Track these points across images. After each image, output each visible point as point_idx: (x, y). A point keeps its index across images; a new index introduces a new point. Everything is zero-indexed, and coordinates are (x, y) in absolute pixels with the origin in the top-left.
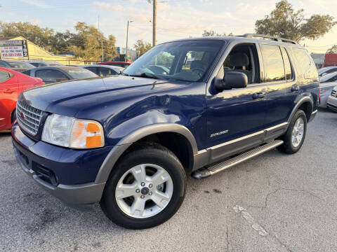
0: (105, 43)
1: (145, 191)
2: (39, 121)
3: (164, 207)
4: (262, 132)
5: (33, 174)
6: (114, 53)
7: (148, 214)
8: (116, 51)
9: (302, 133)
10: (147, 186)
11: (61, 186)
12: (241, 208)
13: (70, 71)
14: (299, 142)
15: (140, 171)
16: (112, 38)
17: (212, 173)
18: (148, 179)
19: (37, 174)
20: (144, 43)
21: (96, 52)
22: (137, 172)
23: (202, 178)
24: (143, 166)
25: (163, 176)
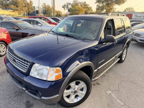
0: (28, 4)
1: (75, 92)
2: (28, 66)
3: (83, 97)
4: (115, 57)
5: (25, 90)
6: (32, 9)
7: (76, 101)
8: (33, 8)
9: (125, 54)
10: (76, 90)
11: (43, 98)
12: (110, 92)
13: (18, 23)
14: (124, 57)
15: (73, 84)
16: (31, 2)
17: (98, 78)
18: (77, 86)
19: (27, 90)
20: (46, 5)
21: (24, 8)
22: (72, 85)
23: (94, 81)
24: (75, 82)
25: (82, 85)
